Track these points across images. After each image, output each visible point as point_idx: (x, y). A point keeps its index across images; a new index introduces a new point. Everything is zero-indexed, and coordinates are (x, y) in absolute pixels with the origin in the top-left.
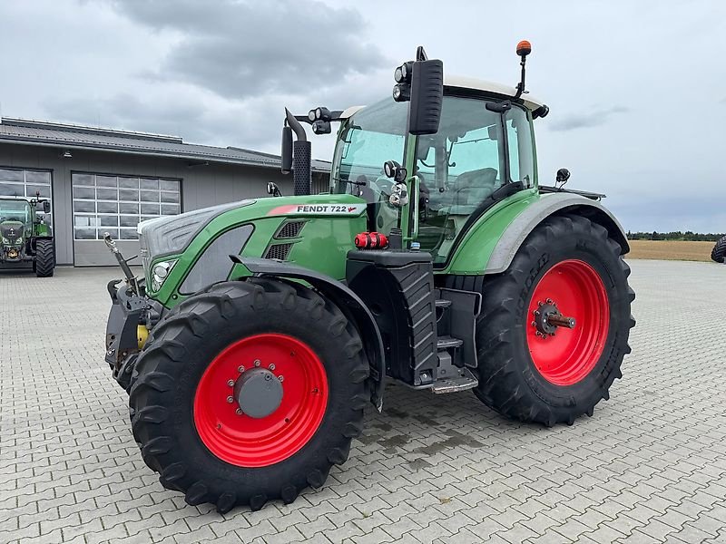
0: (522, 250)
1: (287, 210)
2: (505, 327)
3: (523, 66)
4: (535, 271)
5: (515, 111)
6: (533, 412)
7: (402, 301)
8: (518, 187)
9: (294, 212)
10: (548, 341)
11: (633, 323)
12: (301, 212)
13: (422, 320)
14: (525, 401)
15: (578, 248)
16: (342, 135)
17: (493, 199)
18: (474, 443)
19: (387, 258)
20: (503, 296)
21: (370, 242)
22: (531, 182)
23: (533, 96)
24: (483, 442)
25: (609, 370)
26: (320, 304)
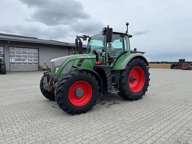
0: (128, 65)
1: (81, 57)
2: (125, 80)
3: (127, 27)
4: (130, 69)
5: (126, 36)
6: (130, 97)
7: (105, 75)
8: (127, 52)
9: (82, 57)
10: (133, 83)
11: (150, 80)
12: (84, 57)
13: (109, 79)
14: (128, 95)
15: (138, 64)
16: (89, 41)
17: (121, 55)
18: (119, 103)
19: (102, 66)
20: (124, 74)
21: (98, 63)
22: (129, 51)
23: (129, 33)
24: (120, 103)
25: (145, 89)
26: (91, 75)
